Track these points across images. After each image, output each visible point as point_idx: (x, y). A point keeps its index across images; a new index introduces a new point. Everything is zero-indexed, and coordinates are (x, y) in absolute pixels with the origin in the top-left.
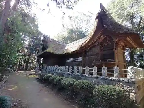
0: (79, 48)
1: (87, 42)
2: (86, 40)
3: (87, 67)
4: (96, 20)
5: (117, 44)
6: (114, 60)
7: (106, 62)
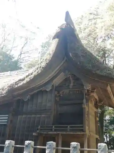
0: (5, 92)
1: (28, 79)
2: (27, 76)
3: (29, 144)
4: (54, 38)
5: (88, 95)
6: (82, 127)
7: (66, 131)
